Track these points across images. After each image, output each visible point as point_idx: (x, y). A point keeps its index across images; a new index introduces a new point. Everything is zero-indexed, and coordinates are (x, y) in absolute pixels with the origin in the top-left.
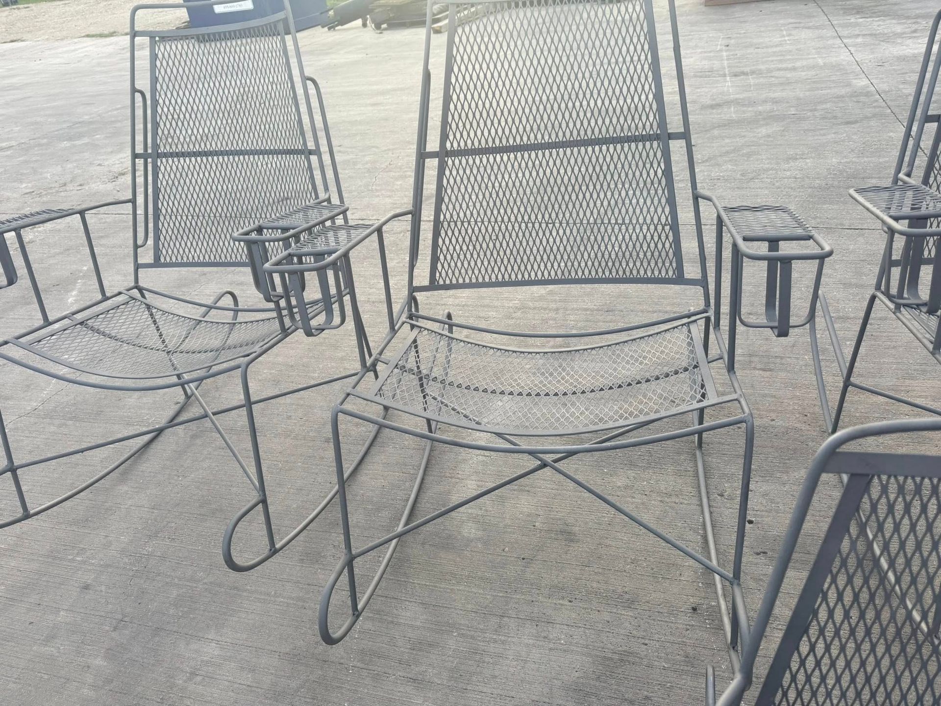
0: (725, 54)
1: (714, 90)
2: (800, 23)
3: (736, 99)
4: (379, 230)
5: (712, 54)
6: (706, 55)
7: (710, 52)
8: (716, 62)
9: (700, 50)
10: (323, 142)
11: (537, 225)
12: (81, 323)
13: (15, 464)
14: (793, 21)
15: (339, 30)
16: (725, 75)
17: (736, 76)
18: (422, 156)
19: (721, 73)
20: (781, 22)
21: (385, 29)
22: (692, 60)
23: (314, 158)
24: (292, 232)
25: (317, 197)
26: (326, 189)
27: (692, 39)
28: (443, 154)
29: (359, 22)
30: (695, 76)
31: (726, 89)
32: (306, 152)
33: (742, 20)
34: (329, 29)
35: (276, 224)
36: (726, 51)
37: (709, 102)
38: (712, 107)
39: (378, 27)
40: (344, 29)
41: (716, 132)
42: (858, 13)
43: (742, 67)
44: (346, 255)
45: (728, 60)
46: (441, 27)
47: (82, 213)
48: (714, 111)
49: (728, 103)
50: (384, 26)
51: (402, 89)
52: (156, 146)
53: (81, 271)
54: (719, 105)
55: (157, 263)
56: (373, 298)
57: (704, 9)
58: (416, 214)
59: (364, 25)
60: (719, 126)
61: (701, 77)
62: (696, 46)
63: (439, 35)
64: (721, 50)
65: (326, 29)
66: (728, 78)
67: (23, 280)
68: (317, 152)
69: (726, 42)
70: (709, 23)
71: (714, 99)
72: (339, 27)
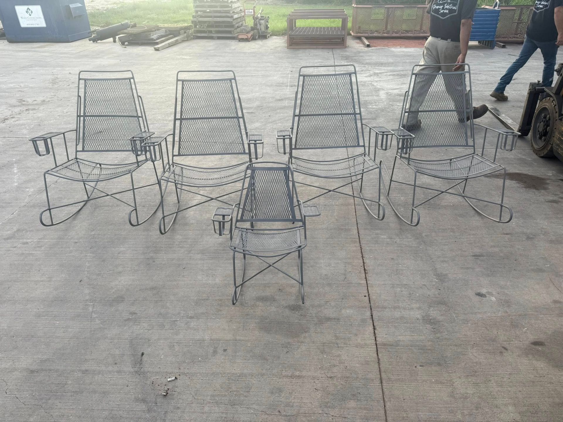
0: (290, 75)
1: (282, 93)
2: (323, 62)
3: (289, 97)
4: (166, 138)
5: (285, 75)
6: (282, 75)
7: (284, 74)
8: (285, 79)
9: (280, 73)
10: (143, 114)
11: (210, 143)
12: (66, 167)
13: (51, 208)
14: (320, 61)
15: (99, 43)
16: (287, 86)
17: (291, 86)
18: (175, 119)
19: (286, 85)
20: (316, 61)
21: (127, 45)
22: (276, 77)
23: (140, 119)
24: (144, 138)
25: (141, 131)
26: (145, 127)
27: (278, 66)
28: (181, 119)
29: (111, 39)
30: (276, 86)
31: (286, 92)
32: (138, 117)
33: (301, 58)
34: (93, 42)
35: (138, 136)
36: (291, 74)
37: (279, 98)
38: (279, 100)
39: (123, 44)
40: (103, 43)
41: (278, 111)
42: (346, 59)
43: (295, 82)
44: (160, 143)
45: (290, 78)
46: (159, 48)
47: (64, 134)
48: (280, 102)
49: (286, 99)
50: (126, 43)
51: (144, 82)
52: (84, 113)
53: (13, 161)
54: (282, 100)
55: (83, 151)
56: (149, 167)
57: (286, 50)
58: (174, 135)
59: (115, 41)
60: (280, 109)
61: (278, 86)
62: (279, 71)
63: (158, 52)
64: (289, 74)
65: (92, 42)
66: (288, 87)
67: (51, 153)
68: (142, 117)
69: (291, 69)
70: (287, 58)
71: (281, 97)
72: (100, 41)
